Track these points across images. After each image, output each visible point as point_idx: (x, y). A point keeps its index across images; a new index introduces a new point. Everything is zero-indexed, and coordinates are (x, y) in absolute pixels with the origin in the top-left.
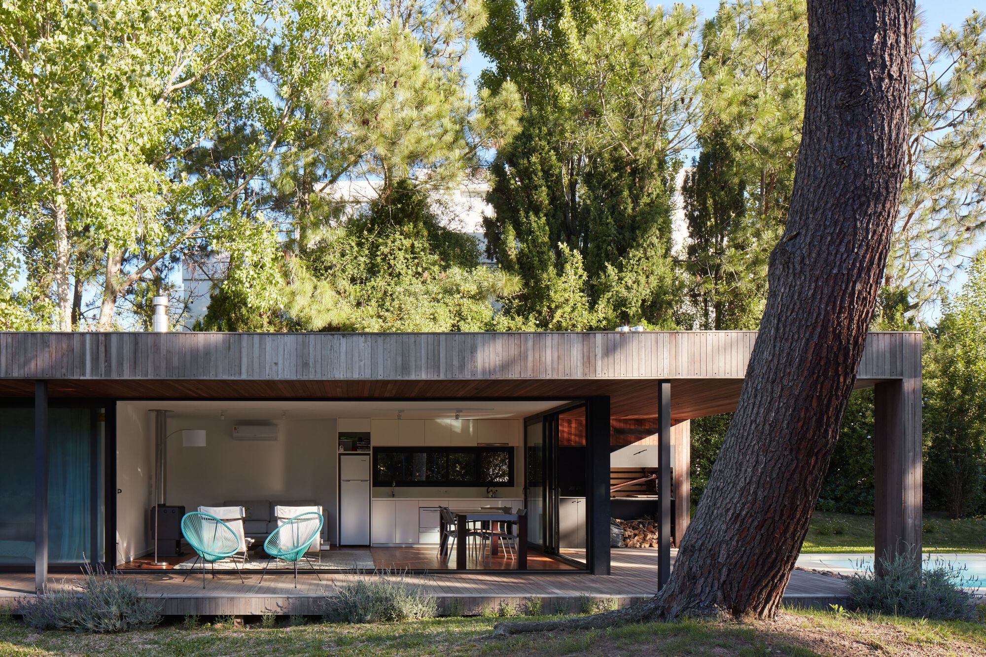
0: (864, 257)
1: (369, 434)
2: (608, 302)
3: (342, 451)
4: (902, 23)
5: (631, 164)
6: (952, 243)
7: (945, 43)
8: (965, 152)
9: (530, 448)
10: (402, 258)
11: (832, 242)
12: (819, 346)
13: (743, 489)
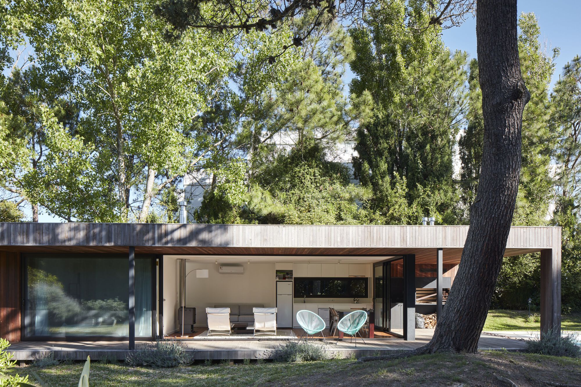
0: (504, 211)
1: (292, 271)
2: (418, 203)
3: (278, 279)
4: (516, 125)
5: (431, 133)
9: (376, 278)
10: (308, 178)
11: (492, 205)
12: (488, 244)
13: (461, 300)
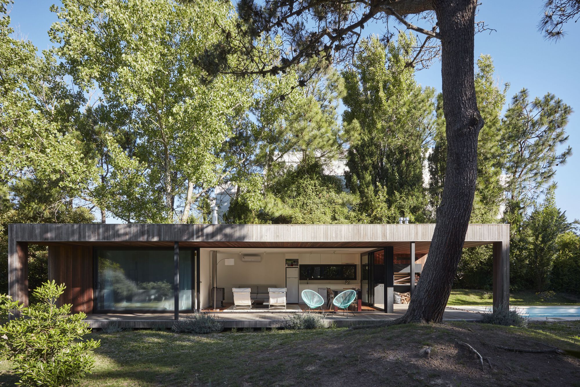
0: (463, 212)
1: (298, 259)
2: (396, 206)
3: (287, 266)
5: (406, 151)
6: (539, 183)
7: (536, 104)
8: (544, 147)
9: (363, 265)
10: (310, 188)
12: (450, 239)
